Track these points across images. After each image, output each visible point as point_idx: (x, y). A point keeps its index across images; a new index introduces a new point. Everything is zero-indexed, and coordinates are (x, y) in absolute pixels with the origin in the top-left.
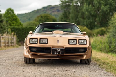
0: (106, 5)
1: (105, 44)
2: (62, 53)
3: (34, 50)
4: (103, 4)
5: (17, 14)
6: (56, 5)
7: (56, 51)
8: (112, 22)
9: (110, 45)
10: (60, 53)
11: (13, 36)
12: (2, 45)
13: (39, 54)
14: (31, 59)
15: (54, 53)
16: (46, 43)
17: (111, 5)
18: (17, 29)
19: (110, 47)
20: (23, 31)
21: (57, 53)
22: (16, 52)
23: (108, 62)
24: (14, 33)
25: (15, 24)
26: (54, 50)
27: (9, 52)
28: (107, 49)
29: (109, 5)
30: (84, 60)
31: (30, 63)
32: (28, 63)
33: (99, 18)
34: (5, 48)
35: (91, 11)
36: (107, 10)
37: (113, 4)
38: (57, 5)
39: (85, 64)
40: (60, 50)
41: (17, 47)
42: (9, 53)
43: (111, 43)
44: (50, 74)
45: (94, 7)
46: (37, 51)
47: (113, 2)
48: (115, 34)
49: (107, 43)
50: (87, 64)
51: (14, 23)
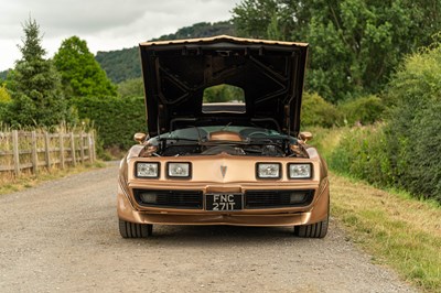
0: (380, 22)
1: (377, 152)
2: (238, 206)
3: (148, 198)
4: (373, 18)
5: (99, 52)
6: (220, 23)
7: (218, 201)
8: (398, 85)
9: (394, 157)
10: (230, 208)
11: (87, 131)
12: (50, 163)
13: (164, 210)
14: (140, 224)
15: (210, 207)
16: (187, 175)
17: (396, 20)
18: (97, 106)
19: (393, 165)
20: (117, 114)
21: (220, 207)
22: (94, 186)
23: (383, 228)
24: (88, 120)
25: (90, 90)
26: (210, 198)
27: (72, 188)
28: (383, 170)
29: (389, 21)
30: (306, 226)
31: (137, 237)
32: (132, 237)
33: (361, 64)
34: (61, 173)
35: (333, 42)
36: (383, 39)
37: (404, 17)
38: (225, 23)
39: (310, 237)
40: (231, 198)
41: (99, 166)
42: (73, 191)
43: (395, 150)
44: (198, 280)
45: (344, 29)
46: (159, 203)
47: (402, 11)
48: (407, 124)
49: (385, 151)
50: (314, 237)
51: (87, 86)
